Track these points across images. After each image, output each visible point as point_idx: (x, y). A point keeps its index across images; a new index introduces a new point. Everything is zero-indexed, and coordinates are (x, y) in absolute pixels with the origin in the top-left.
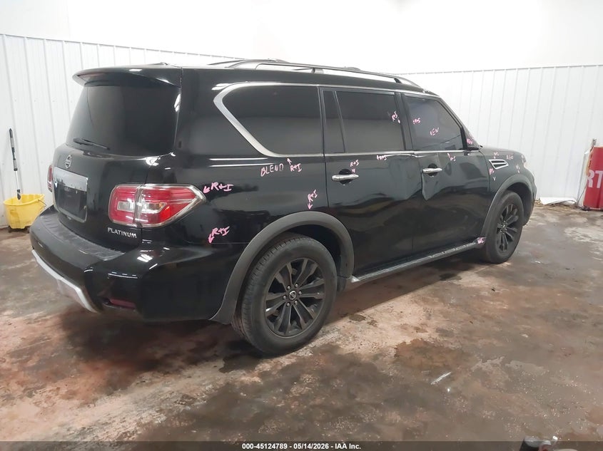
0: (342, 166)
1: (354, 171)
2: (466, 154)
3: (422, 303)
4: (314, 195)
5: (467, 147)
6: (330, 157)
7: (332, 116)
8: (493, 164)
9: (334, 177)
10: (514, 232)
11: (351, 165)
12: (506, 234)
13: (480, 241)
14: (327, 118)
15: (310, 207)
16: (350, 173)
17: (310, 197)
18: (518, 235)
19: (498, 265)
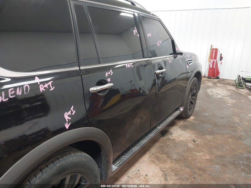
0: (98, 77)
1: (109, 80)
2: (175, 57)
3: (157, 162)
4: (72, 112)
5: (175, 53)
6: (86, 70)
7: (85, 31)
8: (188, 62)
9: (92, 89)
10: (194, 99)
11: (107, 75)
12: (191, 101)
13: (182, 109)
14: (80, 33)
15: (67, 126)
16: (106, 82)
17: (66, 116)
18: (195, 100)
19: (188, 119)
